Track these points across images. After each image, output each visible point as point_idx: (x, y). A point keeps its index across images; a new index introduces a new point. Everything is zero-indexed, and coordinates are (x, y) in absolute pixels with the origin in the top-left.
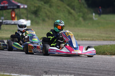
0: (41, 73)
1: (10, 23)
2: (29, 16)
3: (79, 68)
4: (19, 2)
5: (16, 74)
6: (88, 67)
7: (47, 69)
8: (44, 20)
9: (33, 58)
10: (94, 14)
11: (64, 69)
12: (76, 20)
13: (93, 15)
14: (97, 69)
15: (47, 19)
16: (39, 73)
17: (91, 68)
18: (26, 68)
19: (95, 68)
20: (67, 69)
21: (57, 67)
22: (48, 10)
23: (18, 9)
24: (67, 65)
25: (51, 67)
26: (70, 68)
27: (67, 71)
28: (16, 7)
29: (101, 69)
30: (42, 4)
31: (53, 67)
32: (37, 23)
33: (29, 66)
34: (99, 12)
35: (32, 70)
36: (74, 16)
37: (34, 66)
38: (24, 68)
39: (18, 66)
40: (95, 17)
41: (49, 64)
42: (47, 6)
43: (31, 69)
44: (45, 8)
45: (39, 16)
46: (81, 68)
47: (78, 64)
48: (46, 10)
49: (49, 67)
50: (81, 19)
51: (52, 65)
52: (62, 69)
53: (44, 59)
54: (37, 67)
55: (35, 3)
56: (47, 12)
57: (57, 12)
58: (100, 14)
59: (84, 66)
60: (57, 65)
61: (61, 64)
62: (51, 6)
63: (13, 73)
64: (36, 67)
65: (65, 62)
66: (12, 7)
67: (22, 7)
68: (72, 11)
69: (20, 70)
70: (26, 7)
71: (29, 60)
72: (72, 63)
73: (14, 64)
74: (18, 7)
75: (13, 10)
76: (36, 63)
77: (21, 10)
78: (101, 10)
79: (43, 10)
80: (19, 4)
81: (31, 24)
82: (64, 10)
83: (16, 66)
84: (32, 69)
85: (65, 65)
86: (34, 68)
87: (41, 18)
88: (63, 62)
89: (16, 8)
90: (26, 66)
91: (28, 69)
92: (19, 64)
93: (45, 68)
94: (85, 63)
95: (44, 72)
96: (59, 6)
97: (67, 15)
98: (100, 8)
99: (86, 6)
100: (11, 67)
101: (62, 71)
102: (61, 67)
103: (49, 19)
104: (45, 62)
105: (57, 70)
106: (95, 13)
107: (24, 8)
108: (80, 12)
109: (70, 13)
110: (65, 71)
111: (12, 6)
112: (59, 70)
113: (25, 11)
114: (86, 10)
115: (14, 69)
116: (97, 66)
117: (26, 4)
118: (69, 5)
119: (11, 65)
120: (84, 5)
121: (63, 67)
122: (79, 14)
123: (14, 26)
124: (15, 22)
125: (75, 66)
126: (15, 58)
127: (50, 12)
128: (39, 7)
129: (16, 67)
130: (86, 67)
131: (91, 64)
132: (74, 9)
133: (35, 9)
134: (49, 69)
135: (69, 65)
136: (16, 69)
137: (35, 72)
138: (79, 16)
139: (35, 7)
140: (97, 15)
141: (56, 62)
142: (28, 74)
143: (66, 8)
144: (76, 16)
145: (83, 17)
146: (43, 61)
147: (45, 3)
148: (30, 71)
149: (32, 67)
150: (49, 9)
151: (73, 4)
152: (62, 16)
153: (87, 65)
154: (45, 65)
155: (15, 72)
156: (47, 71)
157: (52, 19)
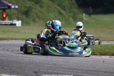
0: (31, 73)
1: (1, 23)
2: (20, 16)
3: (69, 68)
4: (10, 3)
5: (6, 74)
6: (78, 67)
7: (37, 70)
8: (34, 21)
9: (23, 58)
11: (54, 69)
12: (66, 21)
13: (83, 15)
14: (87, 69)
15: (37, 20)
16: (29, 73)
17: (81, 68)
18: (17, 69)
19: (85, 69)
20: (57, 69)
21: (47, 67)
22: (39, 11)
23: (9, 10)
24: (57, 65)
25: (41, 68)
26: (59, 68)
27: (57, 72)
28: (7, 7)
29: (91, 69)
30: (33, 5)
31: (43, 67)
32: (28, 23)
33: (19, 67)
34: (89, 12)
35: (22, 71)
36: (64, 17)
37: (24, 67)
38: (15, 69)
39: (8, 66)
40: (86, 18)
41: (39, 65)
42: (37, 7)
43: (21, 69)
44: (35, 9)
45: (30, 16)
46: (71, 69)
47: (68, 65)
48: (37, 11)
49: (39, 67)
50: (71, 19)
51: (42, 66)
52: (52, 70)
53: (34, 59)
54: (28, 68)
55: (25, 3)
56: (38, 13)
57: (48, 13)
58: (90, 14)
59: (74, 67)
60: (47, 65)
61: (51, 65)
62: (41, 6)
63: (3, 74)
64: (26, 68)
65: (55, 63)
66: (3, 8)
67: (13, 7)
68: (63, 11)
69: (10, 70)
70: (17, 7)
71: (19, 60)
72: (62, 63)
73: (4, 65)
74: (9, 7)
75: (4, 10)
76: (27, 63)
77: (12, 10)
78: (91, 10)
79: (33, 10)
80: (10, 5)
81: (22, 24)
82: (54, 11)
83: (6, 66)
84: (23, 69)
85: (55, 65)
86: (24, 68)
87: (31, 19)
88: (53, 63)
89: (6, 9)
90: (16, 67)
91: (18, 70)
92: (9, 64)
93: (35, 68)
94: (74, 63)
95: (35, 72)
96: (50, 7)
97: (57, 15)
98: (90, 8)
99: (76, 6)
100: (1, 68)
101: (52, 71)
102: (51, 68)
103: (39, 19)
104: (35, 62)
105: (47, 70)
106: (85, 13)
107: (15, 8)
108: (70, 12)
109: (60, 13)
110: (55, 71)
111: (3, 6)
112: (49, 71)
113: (16, 12)
114: (76, 10)
115: (5, 69)
116: (86, 67)
117: (17, 5)
118: (59, 5)
119: (2, 65)
120: (74, 5)
121: (53, 67)
122: (69, 14)
123: (5, 26)
124: (5, 22)
125: (65, 67)
126: (5, 58)
127: (41, 12)
128: (30, 7)
129: (6, 68)
130: (76, 68)
131: (81, 65)
132: (64, 10)
133: (26, 9)
134: (39, 70)
135: (59, 65)
136: (7, 69)
137: (25, 72)
138: (69, 16)
139: (25, 7)
140: (87, 16)
141: (46, 62)
142: (18, 74)
143: (57, 9)
144: (67, 16)
145: (73, 17)
146: (33, 62)
147: (36, 3)
148: (20, 71)
149: (23, 67)
150: (40, 9)
151: (63, 4)
152: (52, 16)
153: (77, 65)
154: (35, 65)
155: (5, 72)
156: (37, 71)
157: (43, 19)
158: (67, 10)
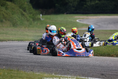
10: (41, 15)
15: (4, 20)
36: (26, 17)
56: (4, 14)
57: (13, 14)
68: (24, 13)
96: (13, 9)
97: (21, 16)
103: (6, 20)
108: (30, 13)
109: (23, 15)
122: (30, 15)
127: (7, 14)
138: (30, 17)
143: (19, 10)
144: (28, 17)
145: (33, 18)
150: (5, 11)
152: (16, 17)
157: (8, 20)
158: (27, 11)
